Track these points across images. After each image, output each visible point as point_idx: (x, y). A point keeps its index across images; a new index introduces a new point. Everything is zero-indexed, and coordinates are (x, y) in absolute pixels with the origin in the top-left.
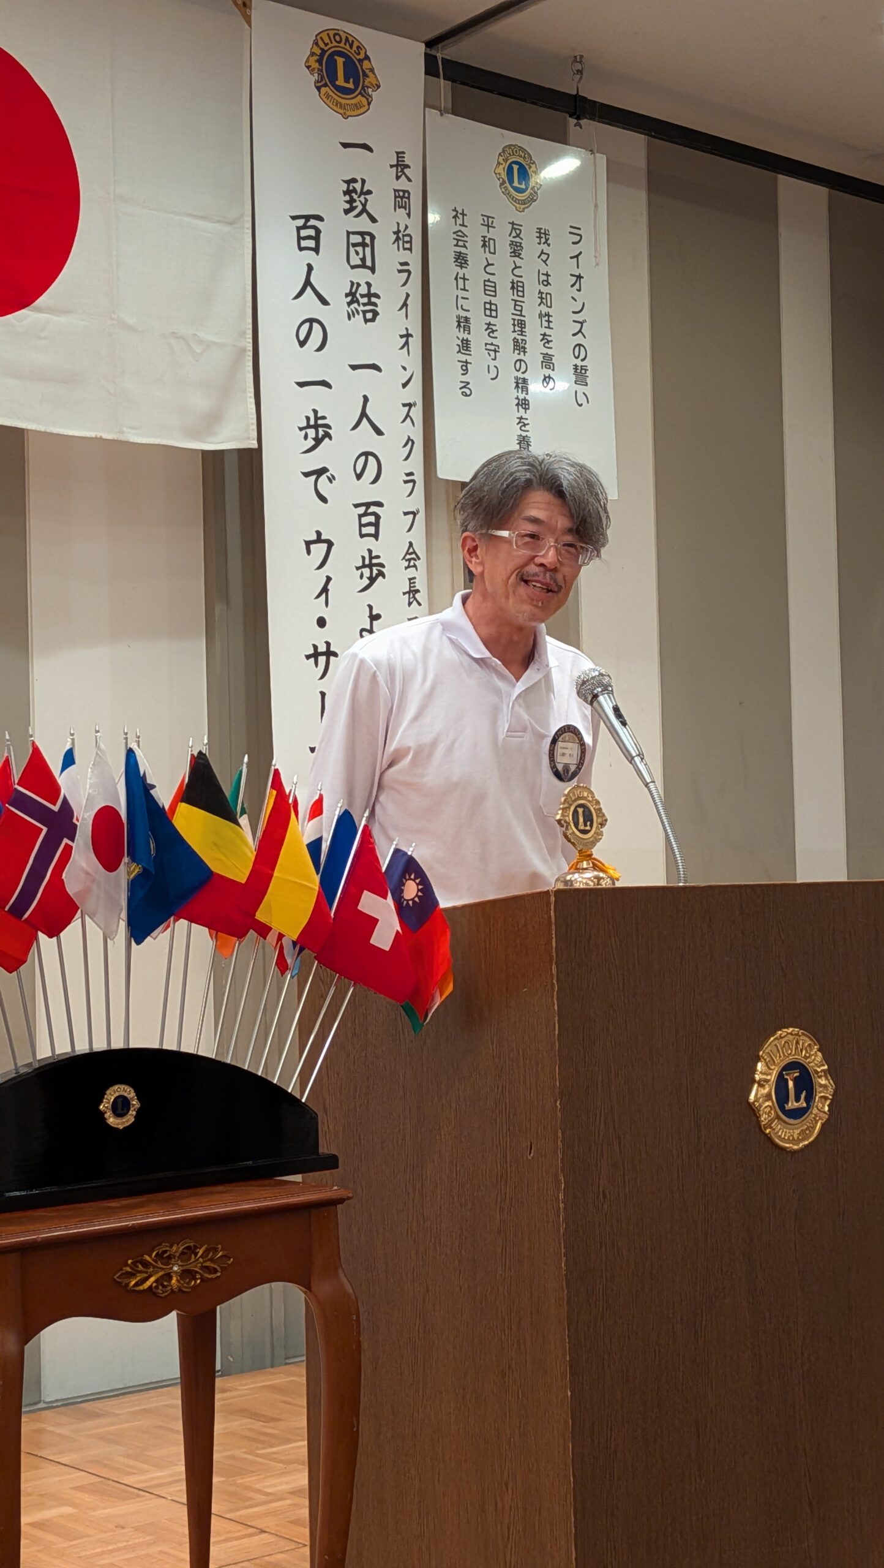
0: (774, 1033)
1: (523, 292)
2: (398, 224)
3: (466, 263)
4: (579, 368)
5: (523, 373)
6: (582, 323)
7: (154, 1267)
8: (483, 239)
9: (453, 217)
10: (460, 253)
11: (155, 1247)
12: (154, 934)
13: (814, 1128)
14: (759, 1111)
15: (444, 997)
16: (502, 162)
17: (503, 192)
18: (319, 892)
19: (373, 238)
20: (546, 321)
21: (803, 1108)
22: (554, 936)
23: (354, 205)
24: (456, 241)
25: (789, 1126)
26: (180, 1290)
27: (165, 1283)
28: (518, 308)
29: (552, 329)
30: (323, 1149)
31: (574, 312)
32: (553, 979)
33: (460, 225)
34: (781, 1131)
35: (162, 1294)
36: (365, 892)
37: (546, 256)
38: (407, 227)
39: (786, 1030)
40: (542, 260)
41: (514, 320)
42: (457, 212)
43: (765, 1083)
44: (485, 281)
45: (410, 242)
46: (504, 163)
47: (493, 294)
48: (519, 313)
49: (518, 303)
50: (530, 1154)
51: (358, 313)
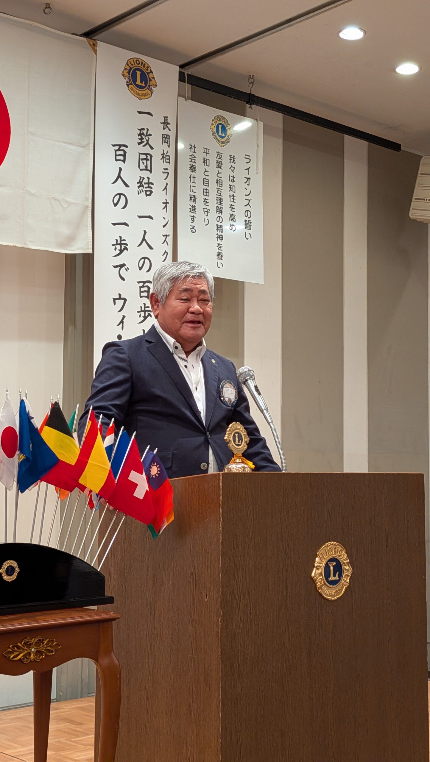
0: (324, 544)
1: (222, 184)
2: (164, 150)
3: (195, 170)
4: (247, 221)
5: (221, 223)
6: (249, 200)
7: (23, 649)
8: (204, 159)
9: (190, 148)
10: (193, 165)
11: (24, 639)
12: (30, 488)
13: (342, 590)
14: (316, 581)
15: (168, 524)
16: (214, 123)
17: (214, 138)
18: (110, 471)
19: (151, 156)
20: (232, 199)
21: (337, 580)
22: (221, 495)
23: (143, 140)
24: (190, 160)
25: (331, 589)
26: (35, 660)
27: (28, 657)
28: (219, 192)
29: (235, 202)
30: (108, 594)
31: (246, 195)
32: (220, 515)
33: (193, 152)
34: (326, 591)
35: (26, 662)
36: (132, 471)
37: (233, 168)
38: (168, 152)
39: (330, 543)
40: (231, 170)
41: (217, 197)
42: (192, 146)
43: (319, 568)
44: (204, 179)
45: (169, 159)
46: (215, 124)
47: (208, 185)
48: (219, 194)
49: (219, 190)
50: (206, 599)
51: (143, 191)
